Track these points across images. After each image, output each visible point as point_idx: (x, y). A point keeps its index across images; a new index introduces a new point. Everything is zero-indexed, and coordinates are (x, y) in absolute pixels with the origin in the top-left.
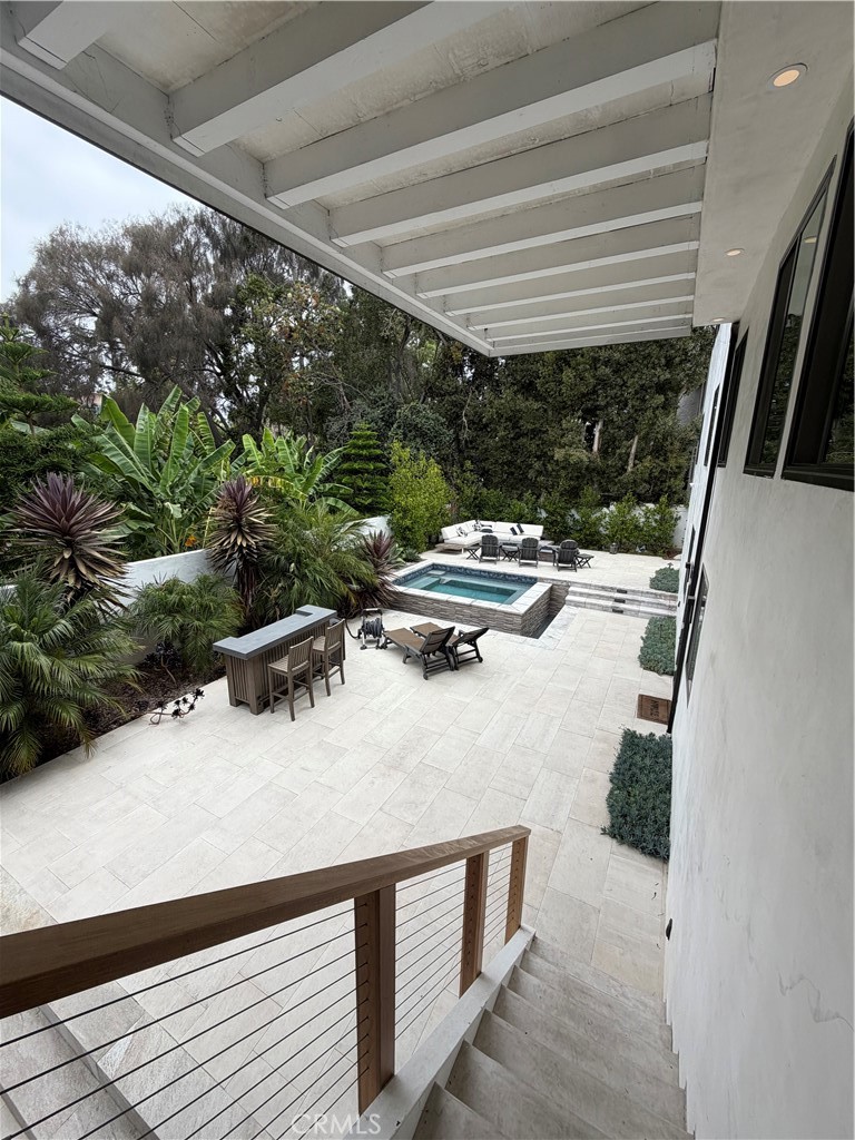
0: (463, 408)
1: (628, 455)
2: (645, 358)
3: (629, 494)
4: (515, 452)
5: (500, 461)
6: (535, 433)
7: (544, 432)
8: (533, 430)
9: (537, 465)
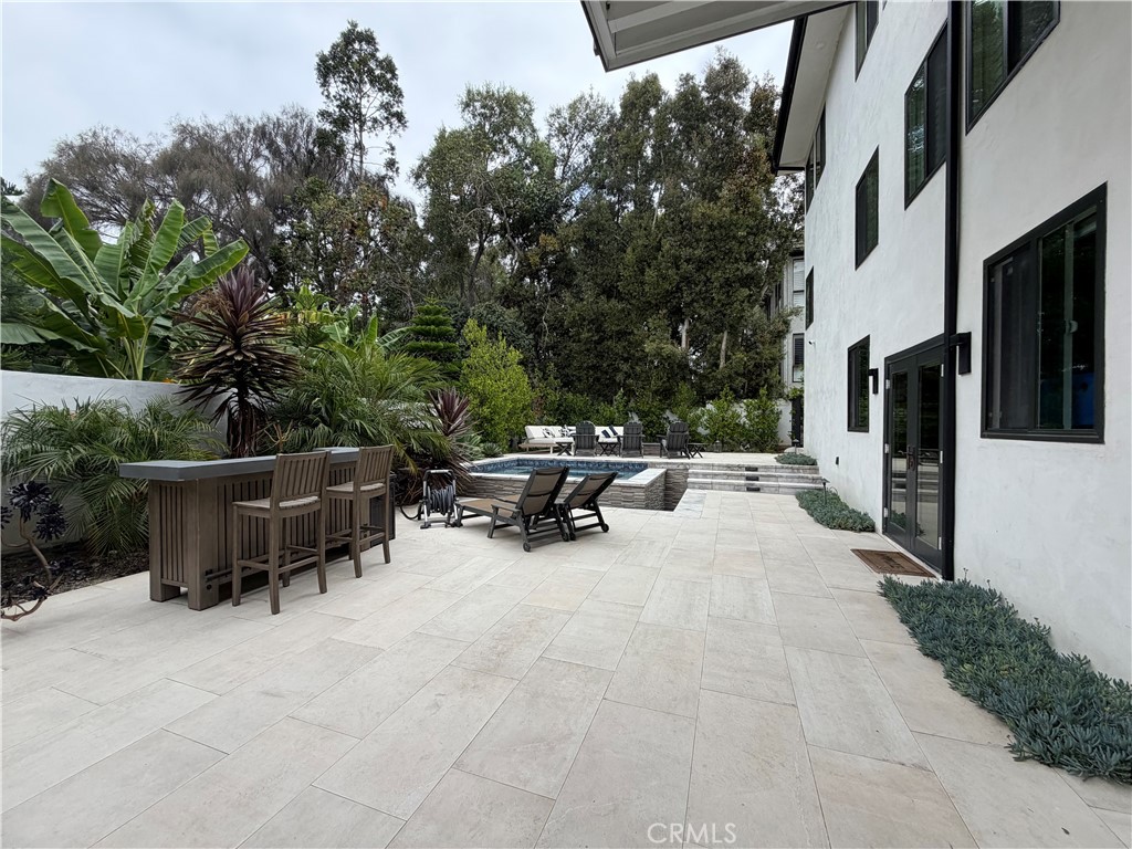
0: (542, 314)
1: (719, 350)
2: (726, 254)
3: (727, 389)
4: (600, 356)
5: (585, 365)
6: (621, 335)
7: (630, 334)
8: (618, 332)
9: (625, 367)
